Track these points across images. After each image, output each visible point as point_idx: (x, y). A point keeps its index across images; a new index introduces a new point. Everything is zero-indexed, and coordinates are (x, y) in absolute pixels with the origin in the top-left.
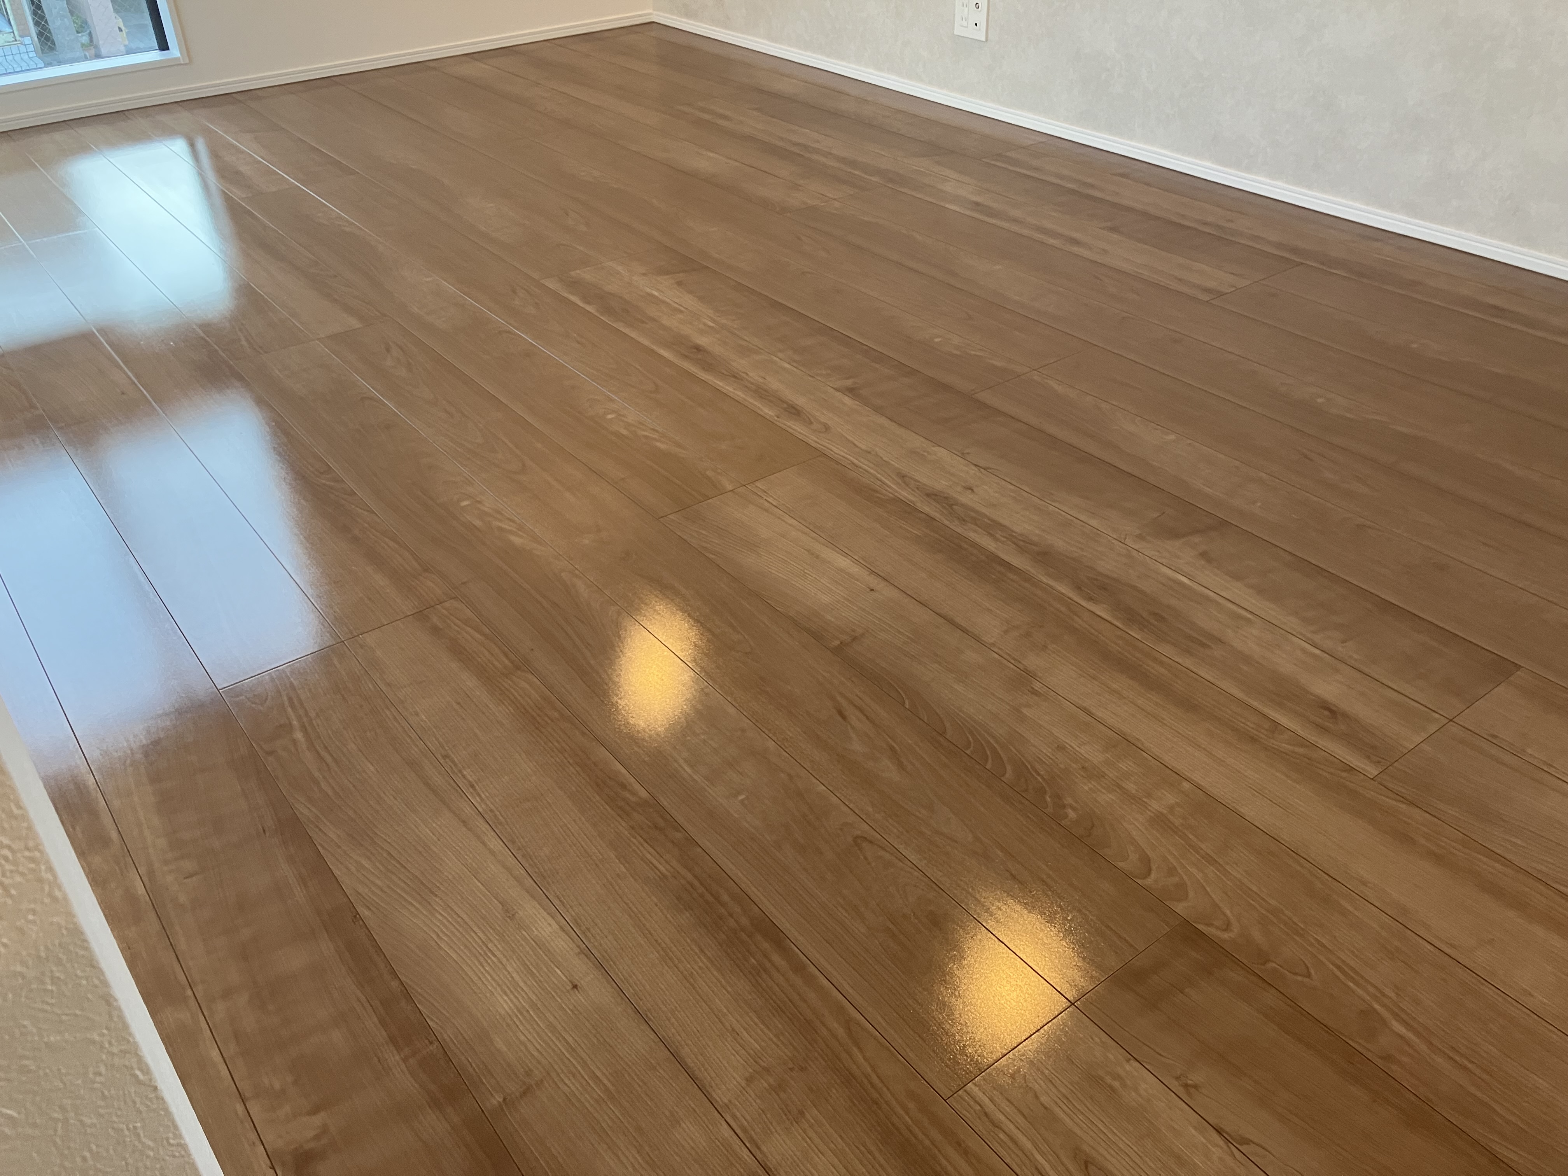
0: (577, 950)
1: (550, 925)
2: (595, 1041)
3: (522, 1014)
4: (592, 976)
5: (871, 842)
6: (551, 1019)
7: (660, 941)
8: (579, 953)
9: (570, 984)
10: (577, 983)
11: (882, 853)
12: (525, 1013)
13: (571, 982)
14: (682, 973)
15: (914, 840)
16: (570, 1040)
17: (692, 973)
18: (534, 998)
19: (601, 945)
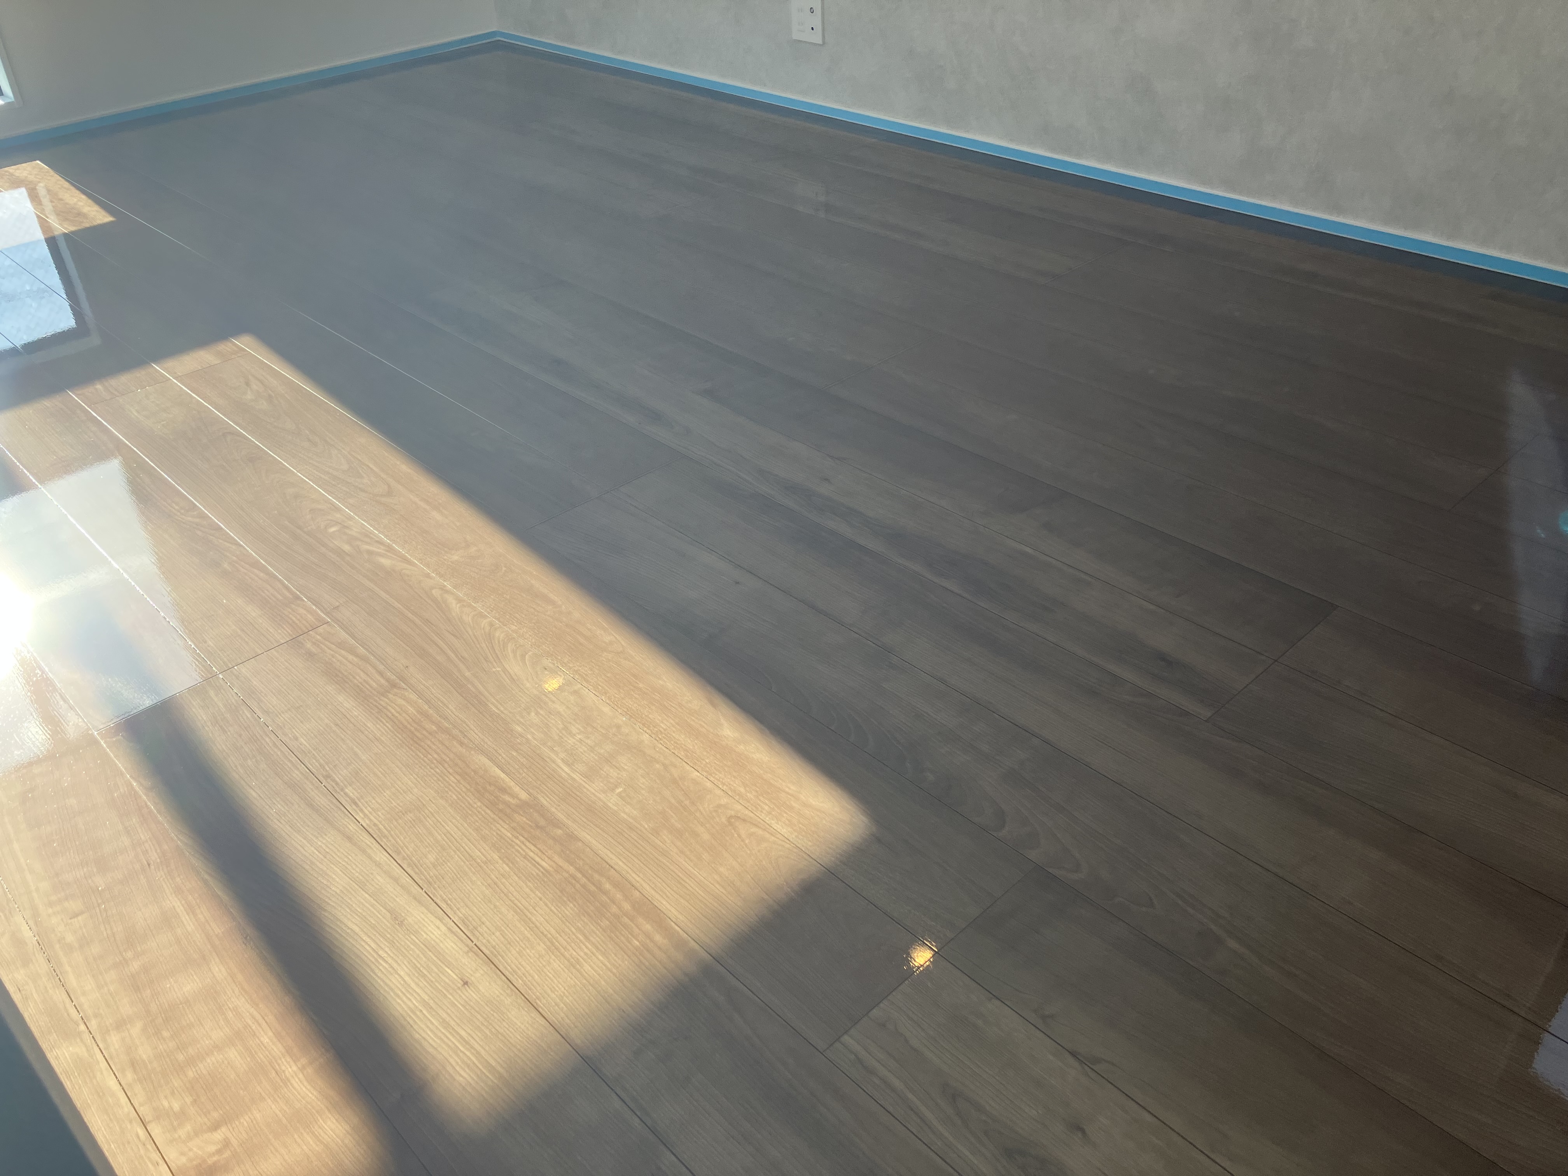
0: (466, 949)
1: (438, 928)
2: (487, 1032)
3: (415, 1014)
4: (482, 972)
5: (744, 820)
6: (445, 1015)
7: (546, 933)
8: (468, 952)
10: (466, 979)
11: (754, 829)
12: (418, 1013)
13: (461, 980)
14: (569, 961)
15: (785, 815)
16: (463, 1033)
17: (578, 959)
18: (426, 998)
19: (488, 941)
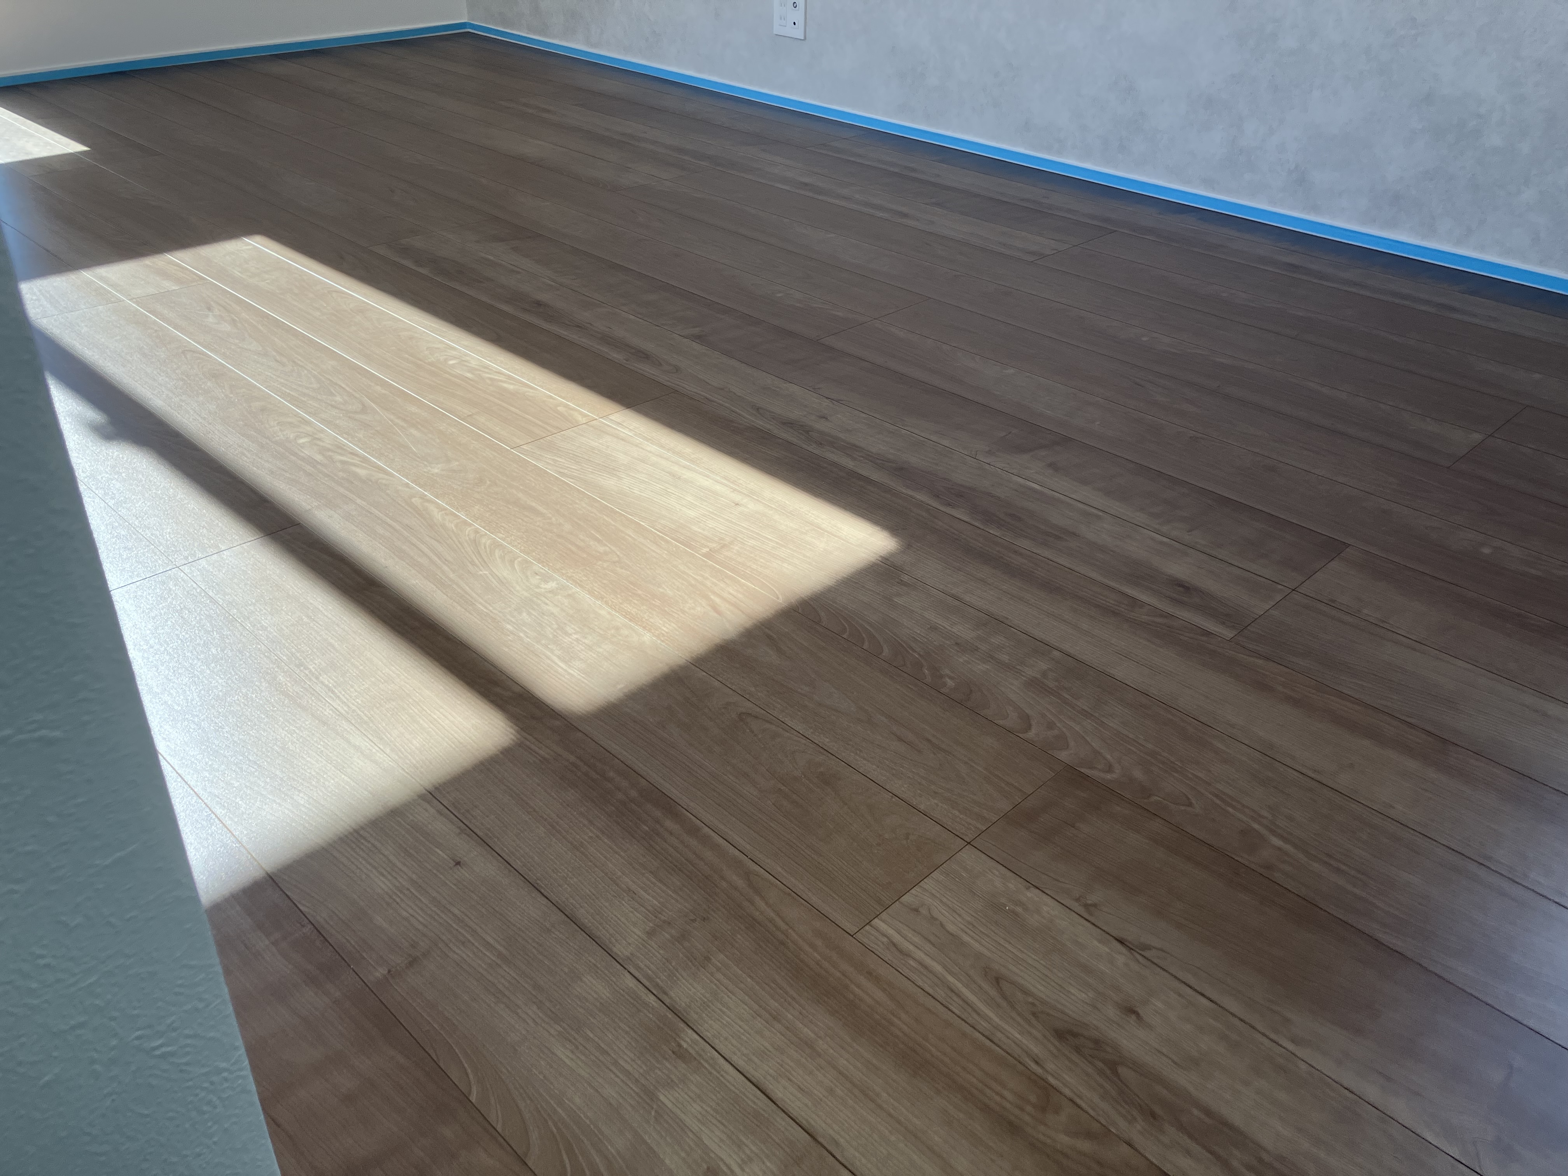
0: (458, 831)
1: (426, 810)
2: (483, 910)
3: (401, 892)
4: (475, 853)
5: (756, 717)
6: (435, 894)
7: (545, 816)
8: (460, 833)
9: (452, 862)
10: (459, 860)
11: (767, 726)
12: (406, 892)
13: (453, 860)
14: (572, 844)
15: (799, 713)
16: (456, 912)
17: (581, 842)
18: (414, 877)
19: (482, 824)
